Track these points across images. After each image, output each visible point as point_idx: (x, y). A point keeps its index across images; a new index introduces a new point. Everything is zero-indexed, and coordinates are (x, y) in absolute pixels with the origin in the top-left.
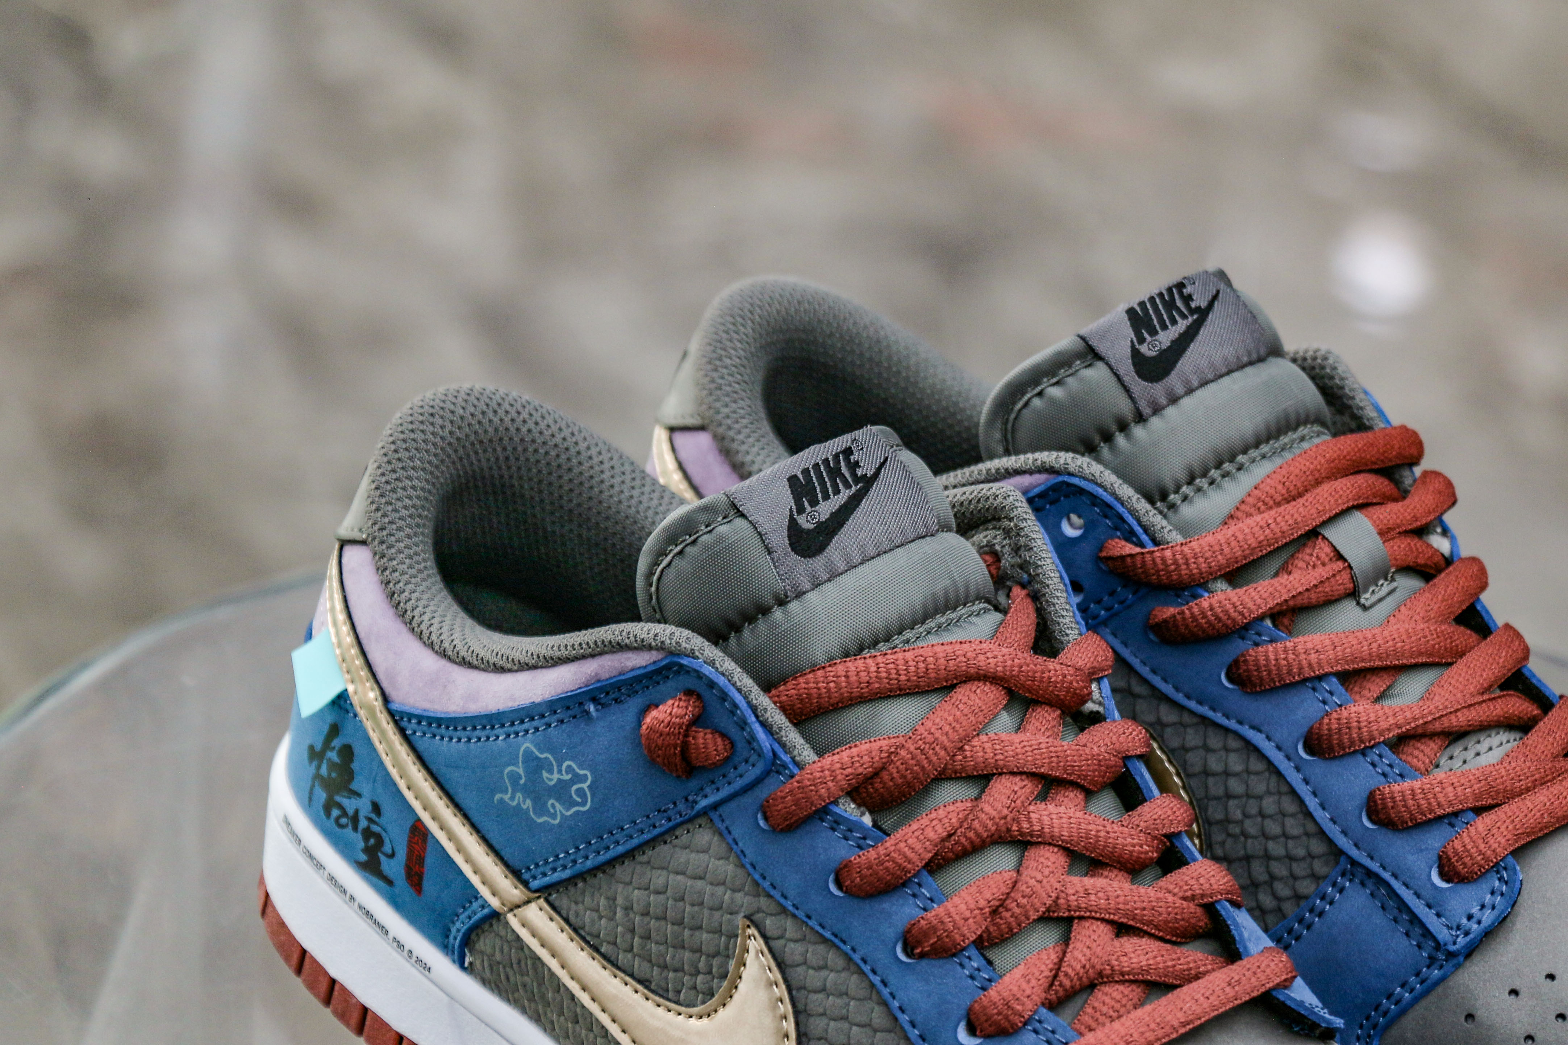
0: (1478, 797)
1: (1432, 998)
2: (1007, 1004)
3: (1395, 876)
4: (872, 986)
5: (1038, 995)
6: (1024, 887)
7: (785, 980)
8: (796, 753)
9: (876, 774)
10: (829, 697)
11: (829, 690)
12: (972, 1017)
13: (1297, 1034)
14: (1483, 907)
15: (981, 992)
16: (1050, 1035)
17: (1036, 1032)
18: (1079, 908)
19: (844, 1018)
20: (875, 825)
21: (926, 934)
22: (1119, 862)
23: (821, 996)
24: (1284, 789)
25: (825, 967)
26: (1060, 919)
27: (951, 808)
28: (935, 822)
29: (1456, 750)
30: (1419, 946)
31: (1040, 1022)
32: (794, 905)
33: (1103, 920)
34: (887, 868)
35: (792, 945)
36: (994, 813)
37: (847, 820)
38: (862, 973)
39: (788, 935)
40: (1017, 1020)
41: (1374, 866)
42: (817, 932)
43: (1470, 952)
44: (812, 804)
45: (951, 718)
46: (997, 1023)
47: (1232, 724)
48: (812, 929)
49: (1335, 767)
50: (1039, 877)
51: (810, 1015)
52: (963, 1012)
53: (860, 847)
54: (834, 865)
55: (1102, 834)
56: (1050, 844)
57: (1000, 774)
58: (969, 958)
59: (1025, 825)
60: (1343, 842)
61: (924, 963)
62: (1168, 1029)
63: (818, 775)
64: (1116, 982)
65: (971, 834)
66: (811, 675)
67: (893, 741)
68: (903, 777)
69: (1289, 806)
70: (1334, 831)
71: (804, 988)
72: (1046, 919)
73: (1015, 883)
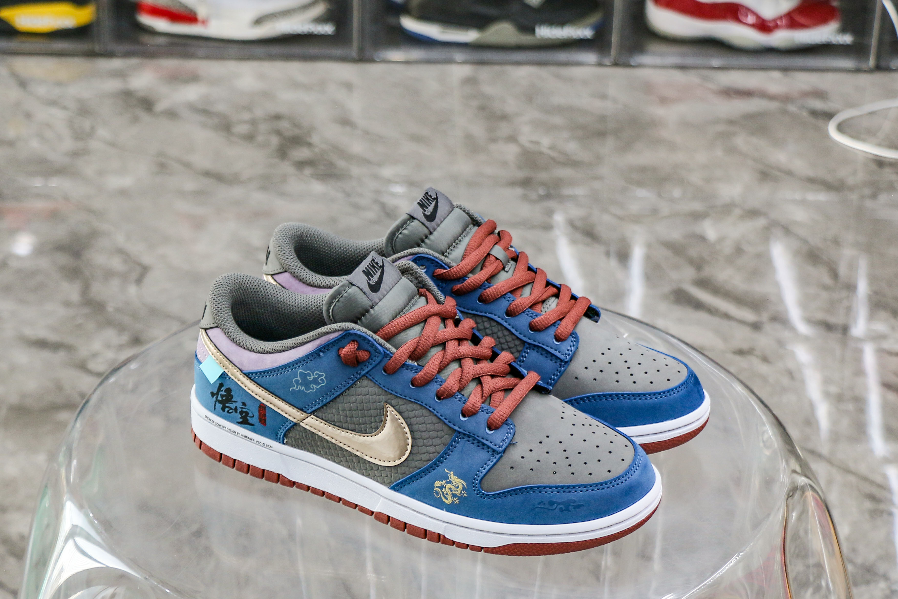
0: (559, 316)
1: (564, 376)
2: (474, 406)
3: (543, 344)
4: (430, 411)
5: (481, 401)
6: (466, 371)
7: (402, 417)
8: (390, 350)
9: (415, 350)
10: (395, 331)
11: (394, 329)
12: (464, 412)
13: (543, 394)
14: (571, 346)
15: (463, 404)
16: (487, 411)
17: (482, 411)
18: (480, 374)
19: (424, 423)
20: (418, 364)
21: (444, 392)
22: (485, 358)
23: (415, 419)
24: (503, 328)
25: (414, 410)
26: (476, 378)
27: (438, 354)
28: (436, 360)
29: (544, 305)
30: (556, 362)
31: (483, 408)
32: (400, 395)
33: (488, 375)
34: (427, 376)
35: (402, 406)
36: (451, 352)
37: (411, 365)
38: (426, 408)
39: (400, 404)
40: (477, 409)
41: (536, 343)
42: (409, 401)
43: (571, 360)
44: (400, 363)
45: (431, 328)
46: (472, 412)
47: (483, 314)
48: (407, 400)
49: (517, 318)
50: (469, 367)
51: (412, 425)
52: (460, 411)
53: (416, 372)
54: (410, 380)
55: (479, 351)
56: (467, 357)
57: (448, 341)
58: (457, 395)
59: (459, 354)
60: (525, 339)
61: (444, 400)
62: (517, 401)
63: (400, 354)
64: (497, 392)
65: (447, 360)
66: (387, 327)
67: (416, 339)
68: (423, 349)
69: (506, 333)
70: (521, 336)
71: (409, 418)
72: (473, 379)
73: (462, 371)
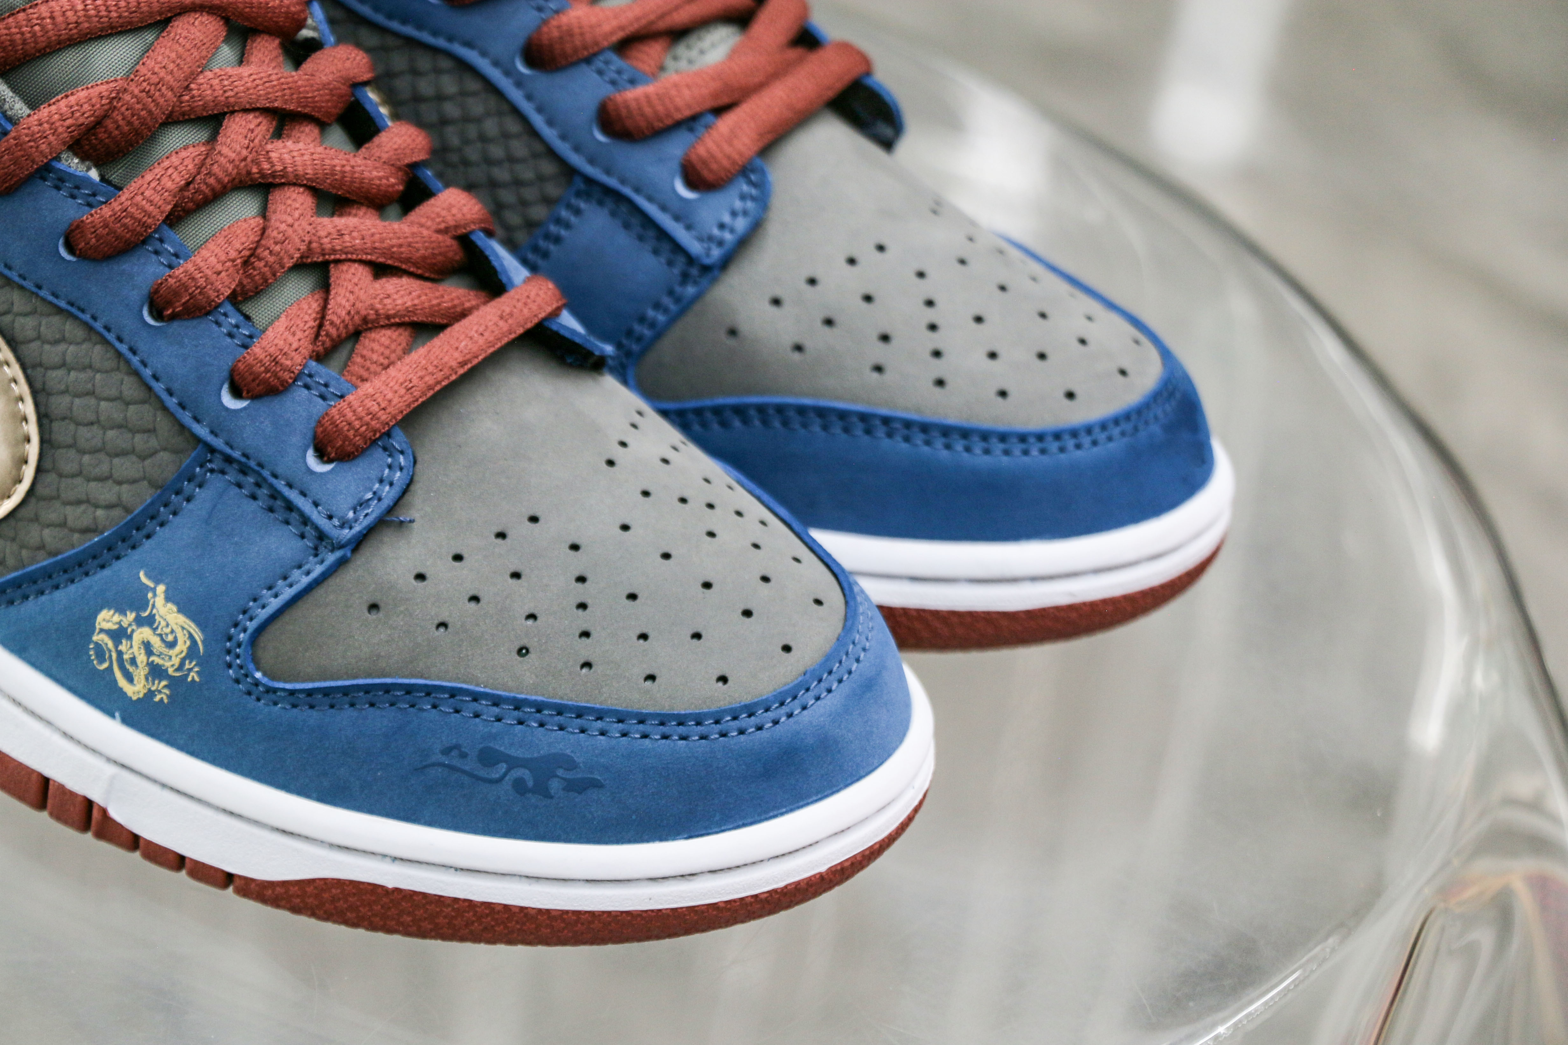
1: (689, 317)
2: (275, 361)
3: (637, 190)
4: (119, 354)
5: (306, 348)
6: (275, 233)
7: (19, 359)
8: (7, 106)
9: (99, 123)
10: (36, 42)
11: (34, 34)
12: (237, 378)
13: (571, 366)
14: (734, 214)
15: (242, 350)
16: (323, 389)
17: (307, 387)
18: (334, 251)
19: (91, 393)
20: (103, 179)
21: (176, 294)
22: (366, 198)
23: (60, 373)
24: (505, 107)
25: (63, 340)
26: (314, 266)
27: (183, 154)
28: (170, 171)
29: (681, 49)
30: (670, 263)
31: (310, 376)
32: (20, 276)
33: (361, 262)
34: (125, 225)
35: (21, 320)
36: (233, 156)
37: (72, 176)
38: (106, 342)
39: (16, 309)
40: (286, 376)
41: (612, 182)
42: (50, 303)
43: (726, 263)
44: (33, 161)
45: (173, 55)
46: (265, 381)
47: (441, 42)
48: (44, 300)
49: (559, 79)
50: (290, 220)
51: (49, 394)
52: (225, 374)
53: (90, 205)
54: (63, 227)
55: (348, 168)
56: (295, 184)
57: (233, 112)
58: (225, 315)
59: (266, 166)
60: (577, 160)
61: (176, 325)
62: (446, 371)
63: (36, 129)
64: (383, 327)
65: (212, 181)
66: (11, 20)
67: (113, 85)
68: (129, 123)
69: (513, 126)
70: (564, 149)
71: (40, 365)
72: (301, 266)
73: (264, 230)
